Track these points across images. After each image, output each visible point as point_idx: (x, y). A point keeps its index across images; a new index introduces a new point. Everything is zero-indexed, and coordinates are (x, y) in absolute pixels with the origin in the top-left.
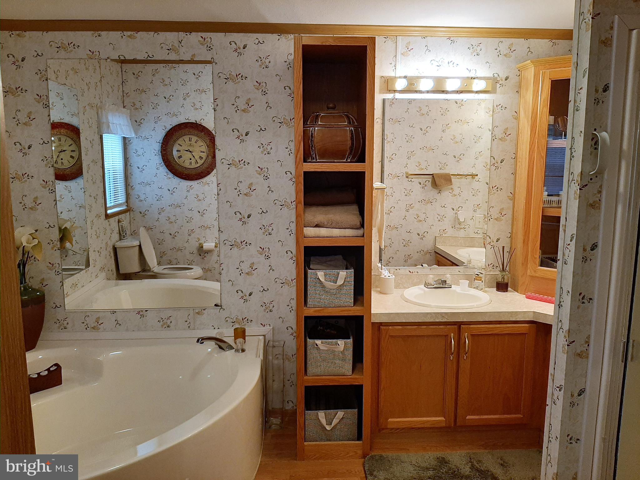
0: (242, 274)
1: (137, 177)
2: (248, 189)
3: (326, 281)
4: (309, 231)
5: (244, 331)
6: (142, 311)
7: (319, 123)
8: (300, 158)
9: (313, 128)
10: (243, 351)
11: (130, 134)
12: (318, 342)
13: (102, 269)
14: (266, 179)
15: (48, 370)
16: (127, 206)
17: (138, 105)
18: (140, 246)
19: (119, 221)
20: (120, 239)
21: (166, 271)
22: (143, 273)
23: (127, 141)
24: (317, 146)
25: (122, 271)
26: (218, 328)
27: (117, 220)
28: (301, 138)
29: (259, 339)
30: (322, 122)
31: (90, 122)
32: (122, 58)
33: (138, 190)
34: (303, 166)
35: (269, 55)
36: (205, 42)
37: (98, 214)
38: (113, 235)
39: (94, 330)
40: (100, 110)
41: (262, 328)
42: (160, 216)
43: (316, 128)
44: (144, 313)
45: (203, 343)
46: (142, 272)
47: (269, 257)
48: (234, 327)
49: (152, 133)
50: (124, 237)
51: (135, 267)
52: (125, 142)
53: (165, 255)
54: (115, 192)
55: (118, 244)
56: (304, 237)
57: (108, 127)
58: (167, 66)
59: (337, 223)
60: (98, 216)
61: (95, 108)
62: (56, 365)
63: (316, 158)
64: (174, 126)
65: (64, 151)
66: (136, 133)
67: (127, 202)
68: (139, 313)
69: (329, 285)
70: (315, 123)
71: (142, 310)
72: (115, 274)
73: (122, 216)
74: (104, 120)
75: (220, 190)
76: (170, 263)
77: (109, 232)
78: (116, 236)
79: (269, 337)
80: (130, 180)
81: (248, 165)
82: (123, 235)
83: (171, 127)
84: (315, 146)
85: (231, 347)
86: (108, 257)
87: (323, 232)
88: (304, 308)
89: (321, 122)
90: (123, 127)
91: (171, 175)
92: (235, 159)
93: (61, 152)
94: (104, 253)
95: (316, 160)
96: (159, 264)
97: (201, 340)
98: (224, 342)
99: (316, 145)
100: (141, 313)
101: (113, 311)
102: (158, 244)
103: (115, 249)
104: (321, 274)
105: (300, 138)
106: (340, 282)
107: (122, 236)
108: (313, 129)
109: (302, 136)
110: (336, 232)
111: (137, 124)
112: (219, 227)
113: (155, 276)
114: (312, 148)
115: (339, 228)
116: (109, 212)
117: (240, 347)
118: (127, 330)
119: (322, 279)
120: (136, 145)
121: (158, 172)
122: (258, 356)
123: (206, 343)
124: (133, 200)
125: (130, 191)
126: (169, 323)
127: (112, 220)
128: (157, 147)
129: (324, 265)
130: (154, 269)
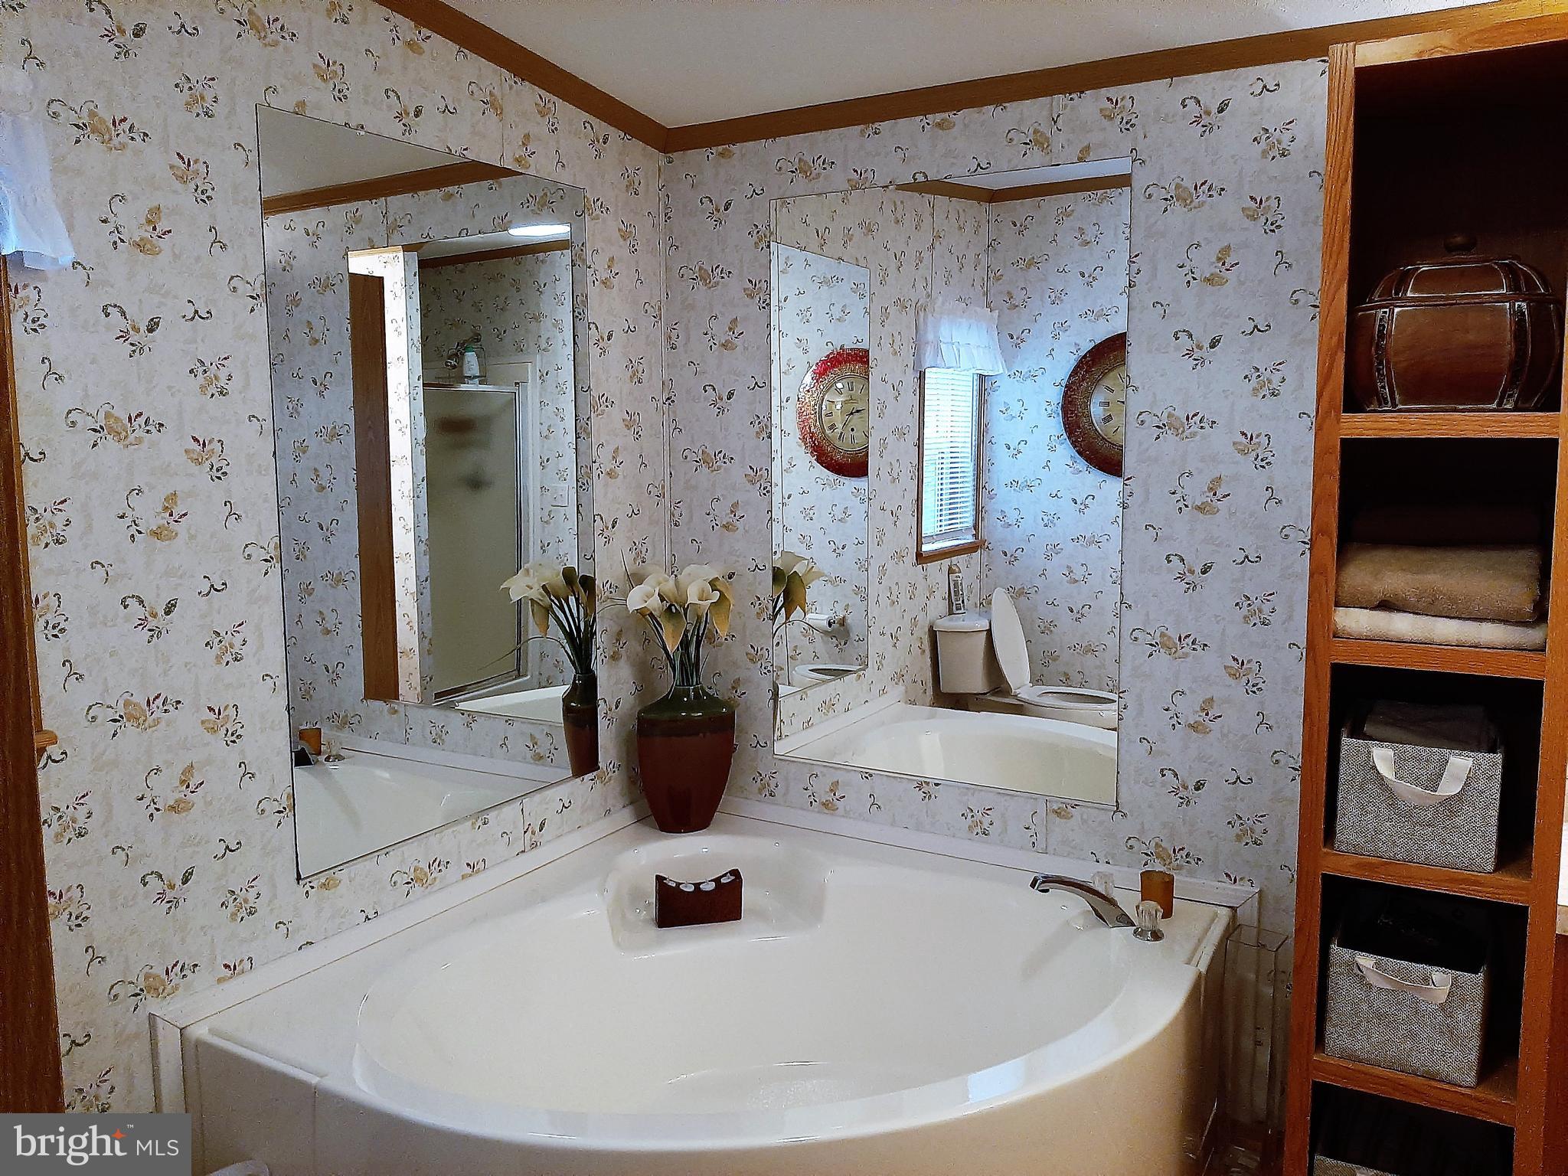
0: (1177, 725)
1: (1003, 468)
2: (1208, 494)
3: (1401, 778)
4: (1355, 620)
5: (1168, 884)
6: (927, 783)
7: (1409, 294)
8: (1332, 399)
9: (1388, 310)
10: (1157, 936)
11: (993, 366)
12: (1366, 961)
13: (898, 677)
14: (1263, 467)
15: (717, 880)
16: (976, 536)
17: (1019, 297)
18: (989, 632)
19: (950, 571)
20: (951, 613)
21: (1049, 701)
22: (993, 698)
23: (988, 385)
24: (1396, 364)
25: (945, 688)
26: (1108, 863)
27: (945, 569)
28: (1340, 340)
29: (1216, 914)
30: (1419, 292)
31: (897, 343)
32: (920, 178)
33: (1004, 500)
34: (1338, 422)
35: (1291, 120)
36: (1117, 111)
37: (899, 551)
38: (932, 603)
39: (826, 811)
40: (922, 314)
41: (1228, 885)
42: (1049, 565)
43: (1397, 310)
44: (932, 788)
45: (1046, 891)
46: (993, 695)
47: (1258, 689)
48: (1147, 868)
49: (1046, 363)
50: (957, 609)
51: (975, 682)
52: (984, 384)
53: (1055, 660)
54: (951, 501)
55: (944, 624)
56: (1334, 637)
57: (938, 351)
58: (1092, 196)
59: (1453, 600)
60: (898, 556)
61: (912, 312)
62: (735, 873)
63: (1393, 398)
64: (1098, 342)
65: (858, 411)
66: (1008, 362)
67: (976, 527)
68: (920, 787)
69: (1409, 791)
70: (1397, 293)
71: (928, 780)
72: (930, 692)
73: (960, 560)
74: (930, 337)
75: (1131, 494)
76: (1067, 680)
77: (921, 593)
78: (939, 605)
79: (1248, 914)
80: (985, 477)
81: (1212, 427)
82: (956, 604)
83: (1092, 345)
84: (1388, 362)
85: (1125, 920)
86: (916, 651)
87: (1402, 625)
88: (1325, 850)
89: (1414, 290)
90: (975, 352)
91: (1082, 464)
92: (1176, 413)
93: (852, 413)
94: (905, 640)
95: (1394, 405)
96: (1037, 680)
97: (1044, 883)
98: (1112, 902)
99: (1393, 360)
100: (925, 788)
101: (867, 773)
102: (1037, 631)
103: (933, 634)
104: (1383, 757)
105: (1335, 339)
106: (1449, 787)
107: (953, 606)
108: (1385, 312)
109: (1340, 334)
110: (1447, 630)
111: (1012, 341)
112: (1121, 593)
113: (1019, 708)
114: (1378, 370)
115: (1460, 618)
116: (926, 548)
117: (1147, 923)
118: (893, 824)
119: (1386, 770)
120: (1005, 393)
121: (1052, 456)
122: (1194, 962)
123: (1057, 894)
124: (990, 521)
125: (984, 501)
126: (986, 825)
127: (932, 567)
128: (1056, 395)
129: (1412, 728)
130: (1018, 691)
